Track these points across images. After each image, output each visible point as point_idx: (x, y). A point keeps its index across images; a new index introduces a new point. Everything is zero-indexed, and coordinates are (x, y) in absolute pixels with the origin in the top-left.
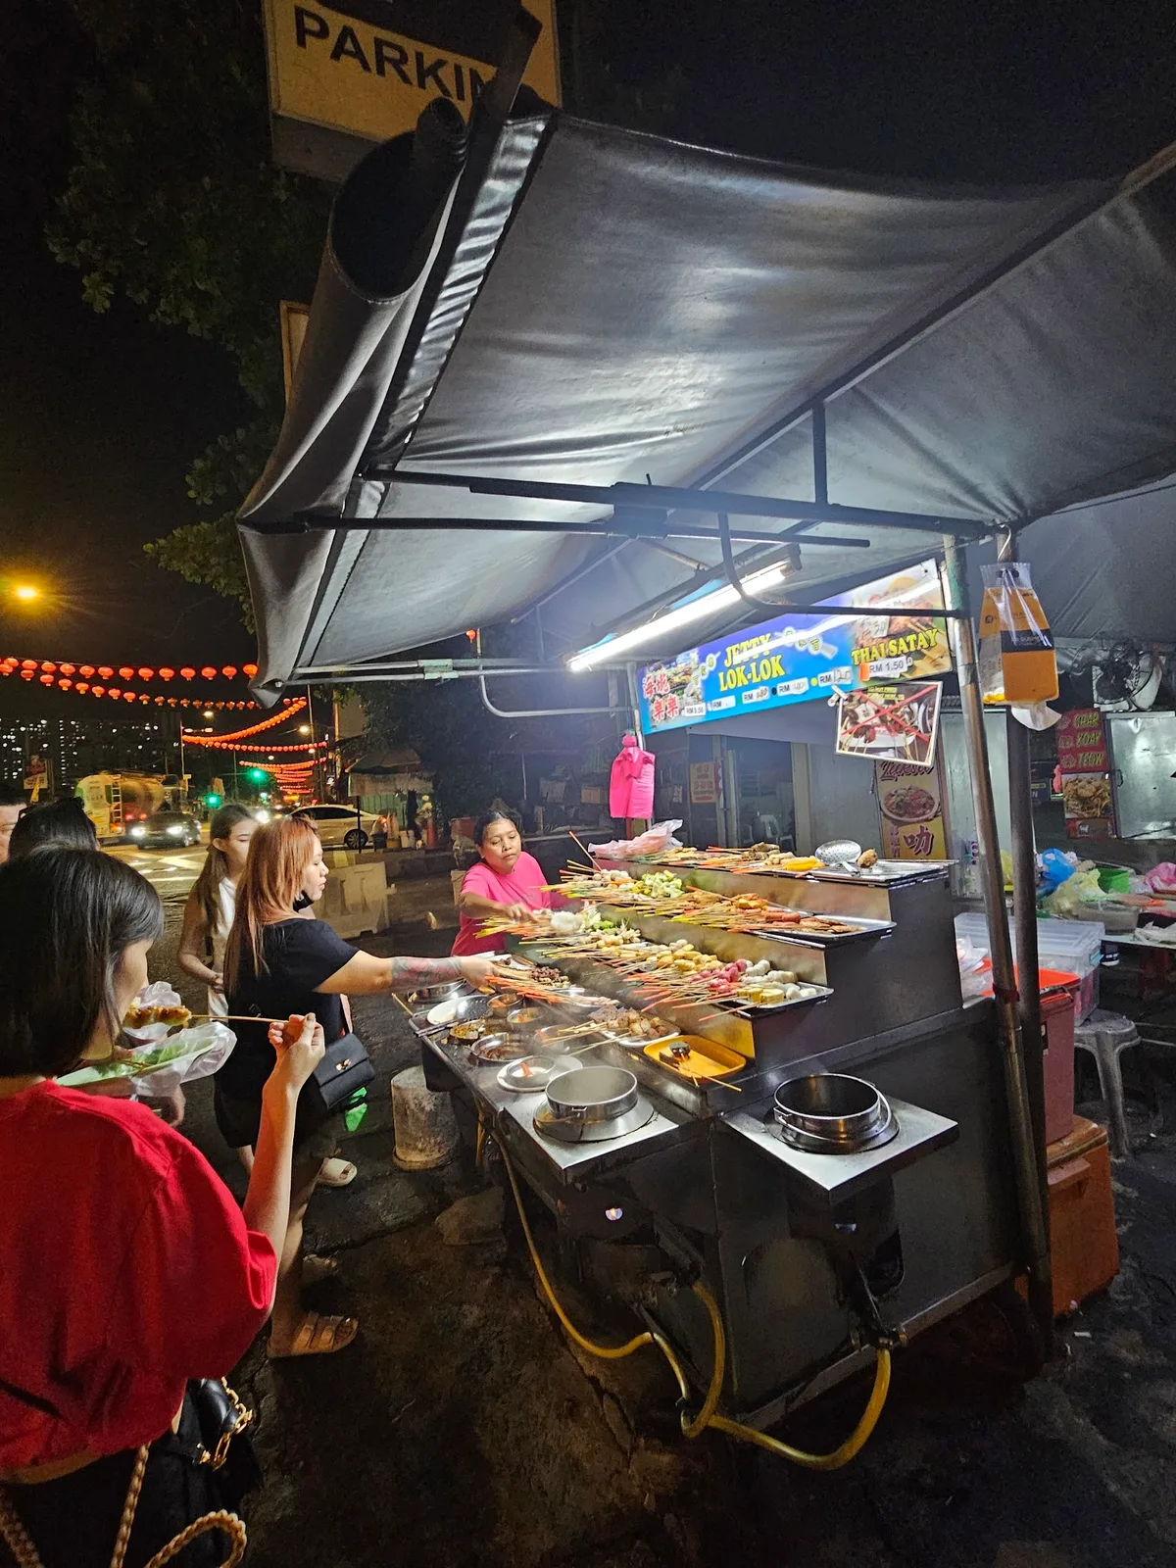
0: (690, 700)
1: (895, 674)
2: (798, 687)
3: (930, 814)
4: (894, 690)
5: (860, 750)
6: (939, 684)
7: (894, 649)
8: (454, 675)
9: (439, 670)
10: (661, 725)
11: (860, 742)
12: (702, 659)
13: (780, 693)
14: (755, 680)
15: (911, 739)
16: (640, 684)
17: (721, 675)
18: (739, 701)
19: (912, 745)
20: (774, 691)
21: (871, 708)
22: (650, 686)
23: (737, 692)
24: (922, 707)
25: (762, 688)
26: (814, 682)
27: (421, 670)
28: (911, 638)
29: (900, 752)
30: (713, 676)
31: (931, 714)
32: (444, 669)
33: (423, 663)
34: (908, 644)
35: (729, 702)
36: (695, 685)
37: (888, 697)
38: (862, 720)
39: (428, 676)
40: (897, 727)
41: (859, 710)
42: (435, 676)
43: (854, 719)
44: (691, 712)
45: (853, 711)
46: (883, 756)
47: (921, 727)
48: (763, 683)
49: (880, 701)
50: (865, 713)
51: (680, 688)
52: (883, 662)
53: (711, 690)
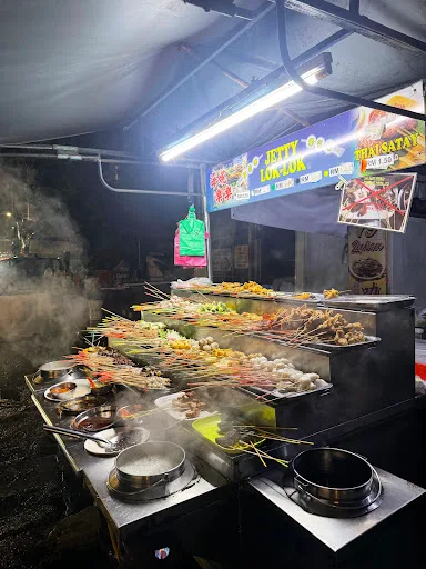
0: (240, 189)
1: (384, 166)
2: (315, 178)
3: (379, 276)
4: (381, 179)
5: (355, 221)
6: (415, 175)
7: (385, 148)
8: (79, 158)
9: (69, 153)
10: (219, 205)
11: (354, 216)
12: (250, 160)
13: (302, 183)
14: (285, 174)
15: (390, 214)
16: (208, 178)
17: (262, 171)
18: (273, 188)
19: (391, 218)
20: (298, 181)
21: (365, 192)
22: (214, 179)
23: (272, 183)
24: (401, 192)
25: (289, 179)
26: (326, 174)
27: (55, 152)
28: (399, 141)
29: (383, 223)
30: (256, 172)
31: (407, 196)
32: (73, 153)
33: (58, 147)
34: (396, 145)
35: (266, 190)
36: (244, 179)
37: (379, 184)
38: (358, 199)
39: (60, 156)
40: (383, 205)
41: (356, 194)
42: (65, 157)
43: (352, 199)
44: (241, 196)
45: (351, 194)
46: (370, 225)
47: (399, 206)
48: (290, 176)
49: (372, 186)
50: (360, 194)
51: (234, 180)
52: (377, 158)
53: (255, 180)
